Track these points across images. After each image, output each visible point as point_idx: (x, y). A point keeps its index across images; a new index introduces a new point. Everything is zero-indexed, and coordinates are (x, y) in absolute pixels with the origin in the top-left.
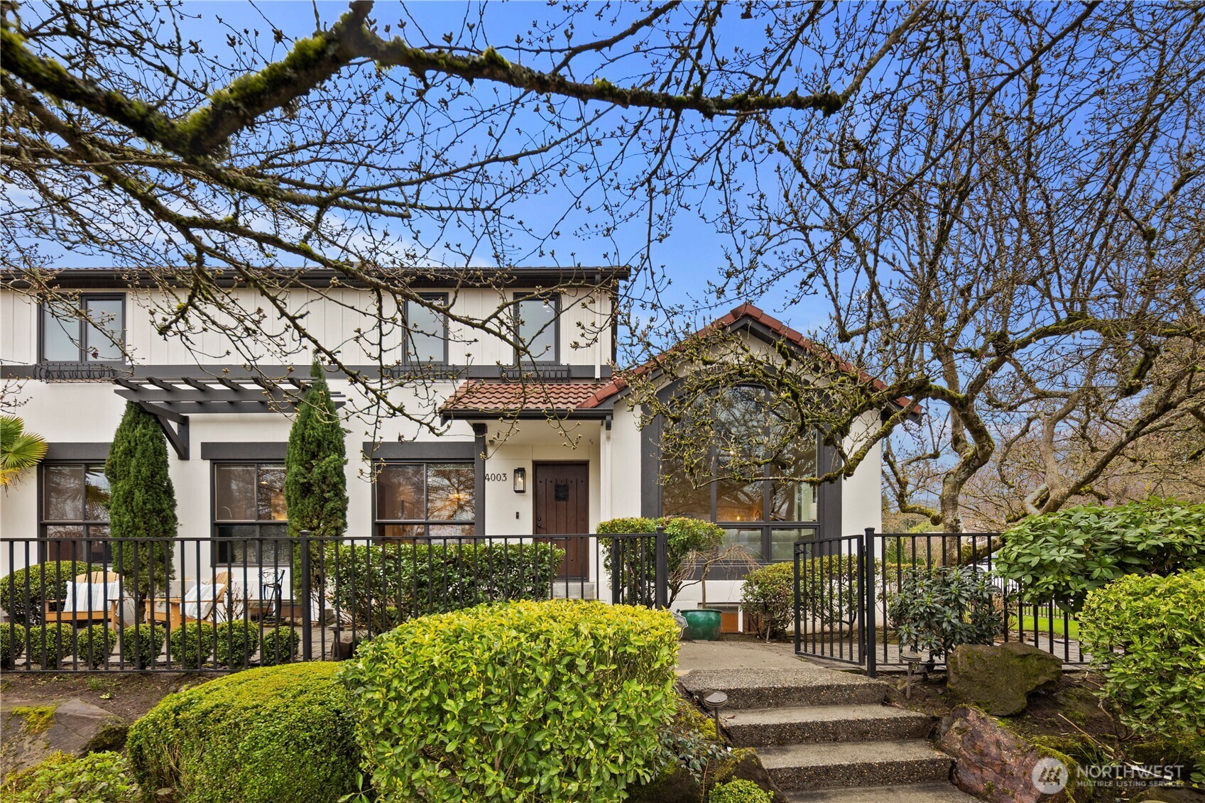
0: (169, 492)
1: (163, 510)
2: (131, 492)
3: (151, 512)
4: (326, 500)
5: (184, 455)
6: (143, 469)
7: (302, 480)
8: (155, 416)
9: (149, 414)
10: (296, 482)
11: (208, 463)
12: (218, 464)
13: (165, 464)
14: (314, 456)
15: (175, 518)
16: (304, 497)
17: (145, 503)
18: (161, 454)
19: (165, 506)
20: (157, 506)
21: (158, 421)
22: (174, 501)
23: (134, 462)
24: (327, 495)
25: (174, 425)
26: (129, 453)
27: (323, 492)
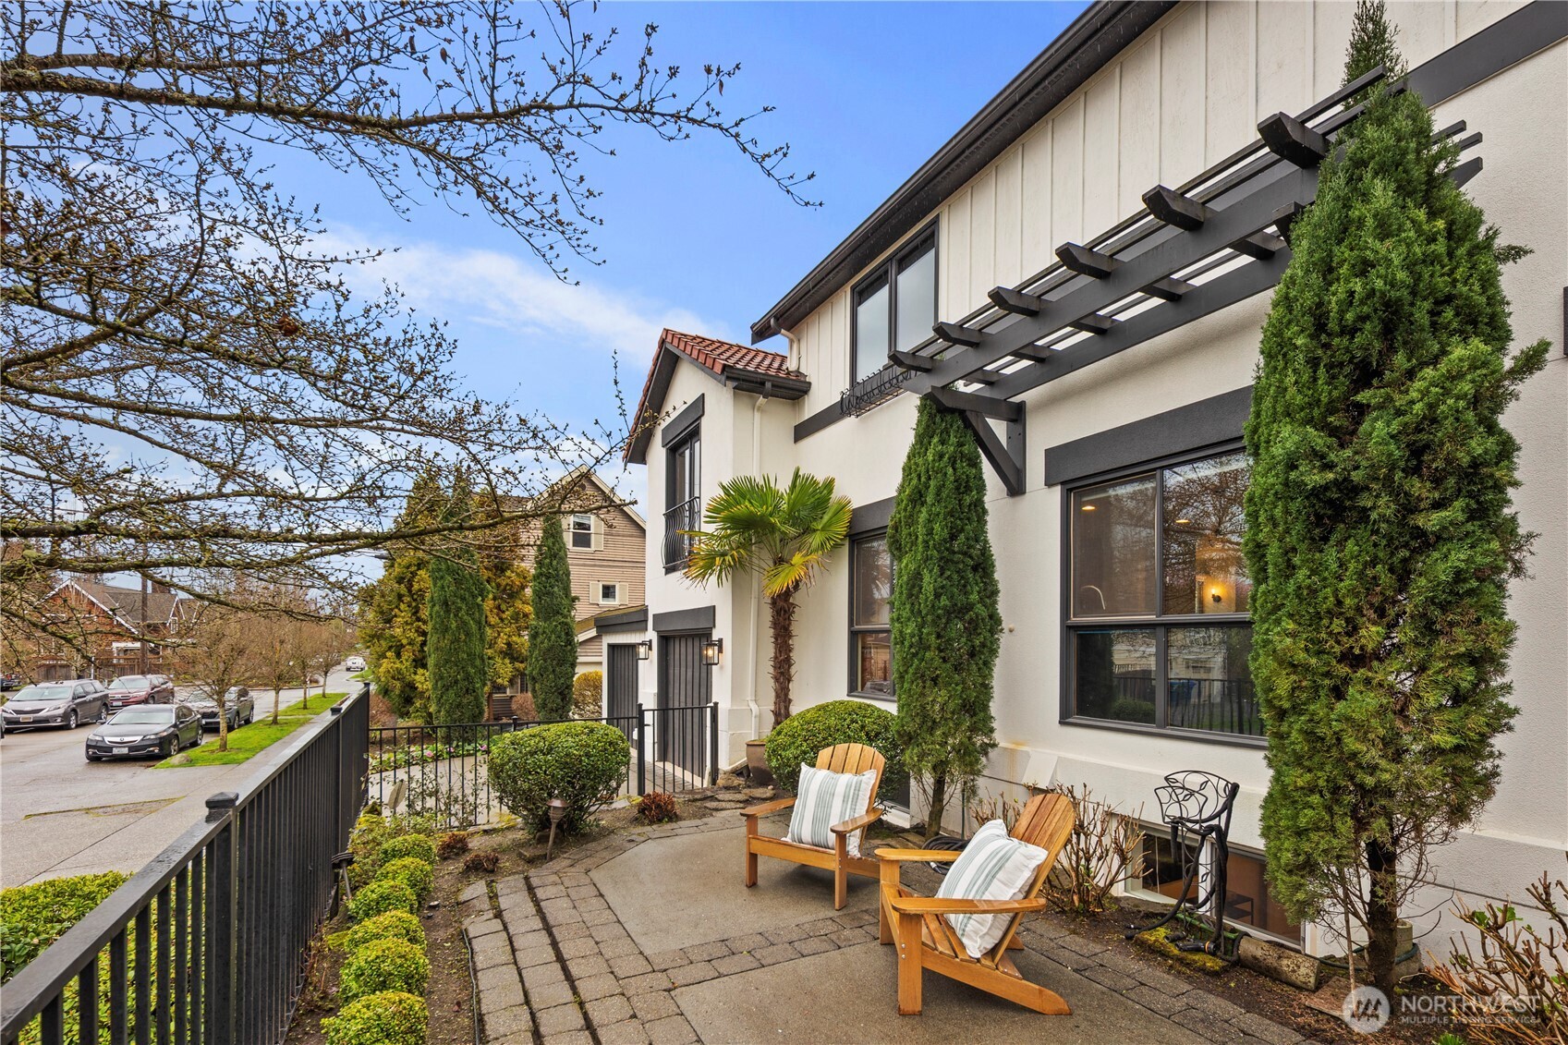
0: (983, 566)
1: (970, 607)
2: (917, 576)
3: (948, 612)
4: (1425, 542)
5: (1016, 487)
6: (937, 527)
7: (1315, 478)
8: (962, 413)
9: (952, 411)
10: (1290, 489)
11: (1057, 490)
12: (1074, 489)
13: (979, 510)
14: (1366, 374)
15: (995, 620)
16: (1319, 542)
17: (937, 596)
18: (968, 489)
19: (974, 597)
20: (961, 599)
21: (968, 425)
22: (993, 583)
23: (923, 516)
24: (1431, 521)
25: (999, 428)
26: (917, 498)
27: (1409, 507)
